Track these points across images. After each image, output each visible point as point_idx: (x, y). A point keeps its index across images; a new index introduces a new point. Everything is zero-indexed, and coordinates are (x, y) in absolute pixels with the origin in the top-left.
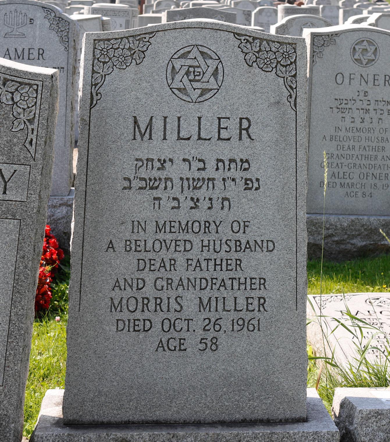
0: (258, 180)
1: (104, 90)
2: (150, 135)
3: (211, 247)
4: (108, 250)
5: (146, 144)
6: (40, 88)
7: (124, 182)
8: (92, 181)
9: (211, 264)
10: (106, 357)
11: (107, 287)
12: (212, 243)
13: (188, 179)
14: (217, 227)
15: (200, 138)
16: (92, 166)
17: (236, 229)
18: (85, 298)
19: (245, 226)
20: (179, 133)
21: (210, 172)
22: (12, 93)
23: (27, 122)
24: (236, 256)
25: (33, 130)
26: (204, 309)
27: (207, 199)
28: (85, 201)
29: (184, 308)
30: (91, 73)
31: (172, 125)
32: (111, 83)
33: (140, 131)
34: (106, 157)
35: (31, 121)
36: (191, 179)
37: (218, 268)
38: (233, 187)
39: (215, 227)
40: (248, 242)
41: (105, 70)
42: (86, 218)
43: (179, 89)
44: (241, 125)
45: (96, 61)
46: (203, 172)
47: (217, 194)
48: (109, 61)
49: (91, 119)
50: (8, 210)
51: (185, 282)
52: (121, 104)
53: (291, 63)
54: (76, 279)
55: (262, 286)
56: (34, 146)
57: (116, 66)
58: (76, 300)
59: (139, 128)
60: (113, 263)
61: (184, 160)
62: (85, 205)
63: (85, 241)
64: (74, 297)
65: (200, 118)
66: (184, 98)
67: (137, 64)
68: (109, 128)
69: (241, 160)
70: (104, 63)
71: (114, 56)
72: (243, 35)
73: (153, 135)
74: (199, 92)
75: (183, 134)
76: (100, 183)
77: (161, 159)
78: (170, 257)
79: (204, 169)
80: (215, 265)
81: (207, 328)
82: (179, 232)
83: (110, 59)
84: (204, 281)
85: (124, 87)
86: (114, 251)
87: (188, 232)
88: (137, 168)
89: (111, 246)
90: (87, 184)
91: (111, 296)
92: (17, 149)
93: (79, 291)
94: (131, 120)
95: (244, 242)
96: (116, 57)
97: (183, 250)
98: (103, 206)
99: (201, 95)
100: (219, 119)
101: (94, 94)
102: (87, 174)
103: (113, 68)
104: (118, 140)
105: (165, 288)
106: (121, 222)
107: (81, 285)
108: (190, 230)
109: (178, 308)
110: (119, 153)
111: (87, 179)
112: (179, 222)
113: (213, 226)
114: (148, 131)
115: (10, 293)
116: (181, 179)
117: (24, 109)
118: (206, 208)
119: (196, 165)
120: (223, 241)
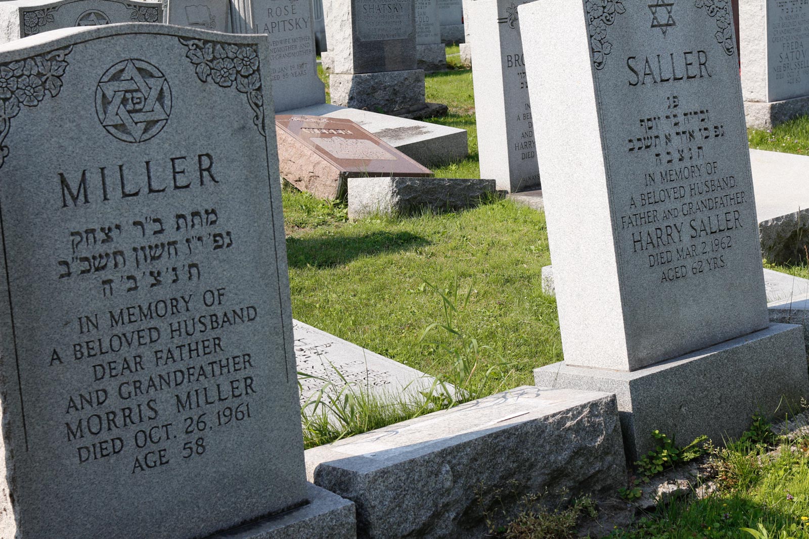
0: (228, 234)
1: (12, 141)
2: (86, 196)
3: (183, 330)
4: (53, 363)
5: (82, 211)
7: (60, 268)
8: (16, 275)
9: (185, 350)
11: (59, 412)
12: (183, 325)
13: (143, 248)
14: (187, 303)
15: (151, 191)
17: (209, 300)
18: (32, 432)
19: (220, 295)
20: (123, 188)
21: (170, 234)
24: (213, 334)
27: (170, 270)
29: (160, 412)
31: (113, 179)
32: (20, 129)
33: (71, 193)
34: (30, 237)
36: (147, 248)
37: (194, 354)
38: (200, 248)
39: (184, 304)
40: (226, 315)
41: (8, 110)
42: (15, 328)
43: (116, 127)
44: (201, 165)
46: (160, 235)
47: (182, 261)
48: (12, 97)
51: (157, 381)
53: (254, 72)
54: (15, 410)
55: (247, 364)
57: (22, 102)
58: (21, 437)
59: (69, 189)
60: (62, 378)
61: (135, 224)
63: (20, 358)
64: (17, 435)
65: (148, 163)
66: (125, 137)
67: (52, 97)
68: (28, 196)
69: (207, 212)
70: (5, 100)
71: (18, 88)
72: (190, 39)
73: (90, 196)
74: (142, 126)
75: (129, 189)
76: (28, 275)
77: (105, 228)
78: (133, 354)
79: (161, 231)
80: (190, 350)
81: (190, 429)
82: (141, 320)
83: (13, 93)
84: (178, 374)
86: (61, 362)
87: (151, 317)
88: (75, 245)
89: (55, 357)
94: (57, 180)
95: (220, 315)
96: (22, 89)
97: (148, 340)
98: (37, 306)
100: (173, 160)
103: (19, 107)
104: (43, 211)
105: (133, 393)
106: (64, 323)
108: (154, 315)
109: (152, 414)
110: (46, 229)
112: (139, 306)
113: (182, 304)
114: (82, 191)
116: (135, 249)
118: (170, 281)
119: (151, 227)
120: (196, 320)
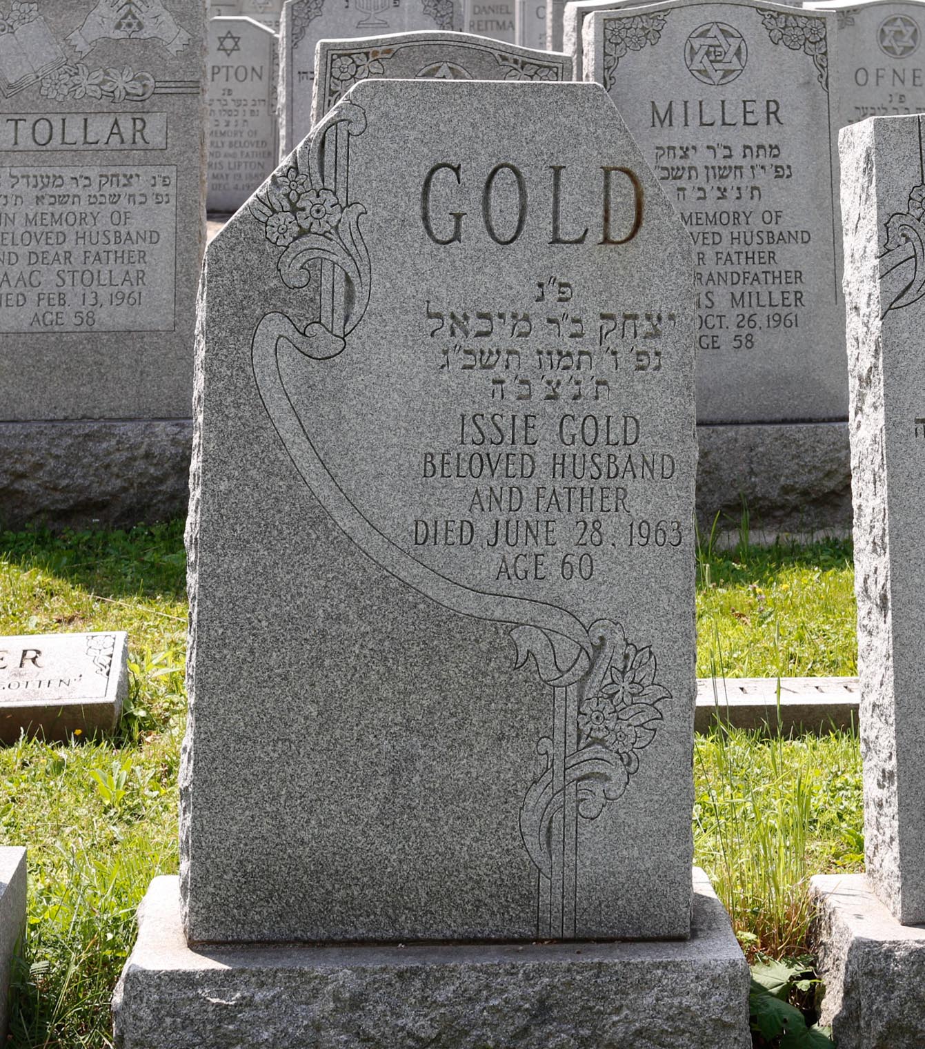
0: (789, 167)
1: (618, 73)
2: (671, 121)
3: (742, 240)
5: (666, 132)
9: (743, 257)
12: (742, 235)
13: (713, 168)
14: (747, 218)
15: (724, 124)
17: (767, 219)
19: (777, 216)
20: (701, 118)
21: (737, 160)
24: (769, 248)
26: (737, 305)
27: (735, 188)
29: (716, 304)
30: (602, 55)
31: (693, 110)
32: (624, 65)
33: (659, 117)
36: (717, 168)
37: (750, 261)
38: (763, 175)
39: (745, 218)
40: (781, 234)
41: (618, 52)
43: (699, 71)
44: (768, 108)
45: (607, 43)
46: (729, 160)
47: (746, 183)
48: (621, 42)
51: (715, 277)
52: (637, 88)
53: (821, 39)
55: (798, 280)
57: (629, 47)
59: (658, 114)
61: (708, 147)
65: (723, 102)
66: (706, 80)
67: (651, 45)
69: (770, 146)
70: (617, 44)
71: (626, 36)
72: (766, 10)
73: (673, 121)
74: (721, 73)
75: (706, 119)
77: (683, 147)
78: (698, 250)
79: (730, 156)
80: (747, 258)
81: (741, 324)
82: (706, 224)
83: (622, 40)
84: (735, 275)
85: (639, 71)
87: (715, 224)
88: (658, 157)
94: (649, 107)
95: (776, 233)
96: (629, 37)
97: (711, 242)
99: (724, 77)
100: (744, 102)
101: (608, 79)
103: (626, 50)
108: (718, 222)
109: (709, 304)
112: (706, 213)
113: (742, 217)
114: (668, 116)
116: (706, 167)
118: (734, 197)
119: (721, 152)
120: (755, 233)
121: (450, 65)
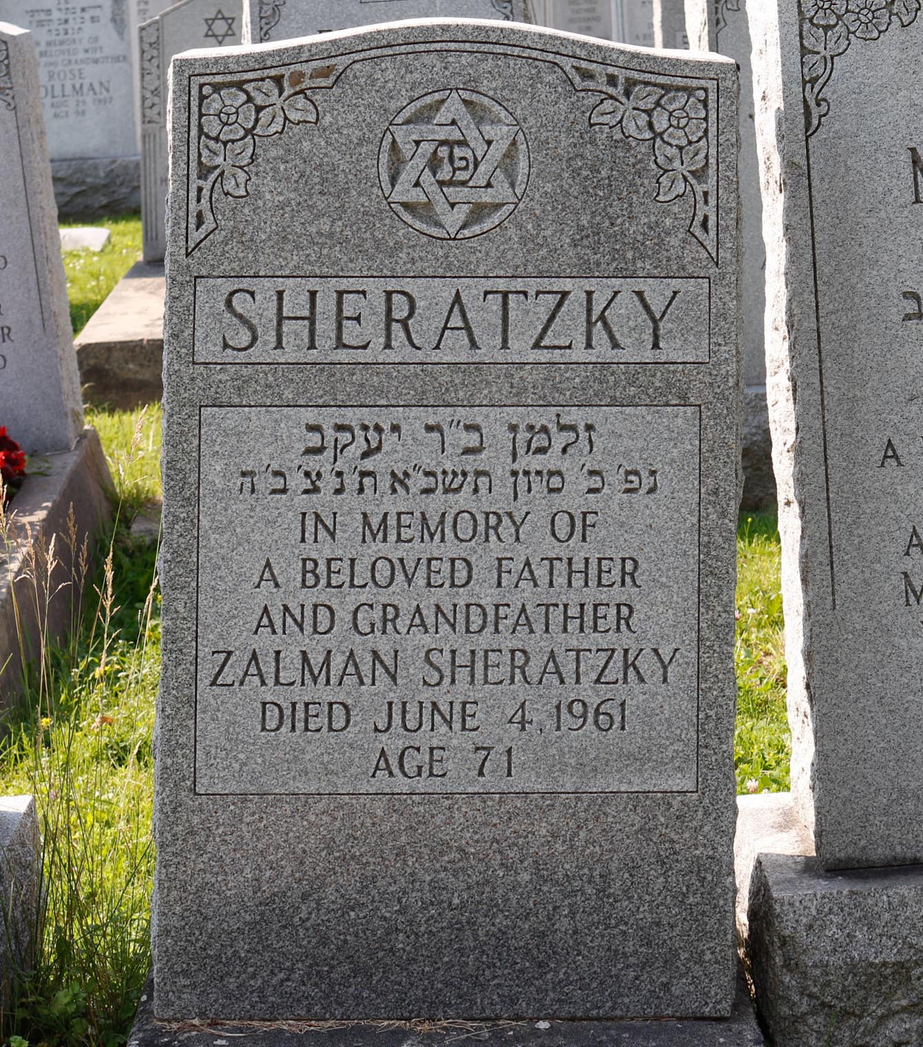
1: (834, 92)
4: (886, 464)
6: (712, 96)
7: (905, 302)
8: (831, 307)
10: (907, 709)
11: (892, 550)
16: (826, 271)
18: (844, 578)
22: (649, 112)
23: (690, 178)
25: (706, 194)
28: (820, 352)
30: (798, 54)
32: (848, 74)
34: (857, 247)
35: (699, 174)
41: (831, 45)
42: (825, 394)
45: (807, 26)
48: (837, 24)
49: (811, 162)
50: (669, 385)
52: (878, 121)
54: (818, 535)
56: (712, 233)
57: (854, 33)
58: (824, 583)
60: (899, 492)
62: (820, 361)
63: (830, 446)
64: (818, 577)
67: (903, 26)
68: (856, 180)
70: (827, 28)
71: (847, 11)
76: (850, 309)
83: (839, 18)
85: (879, 83)
86: (900, 464)
89: (890, 453)
90: (821, 315)
91: (902, 568)
92: (674, 241)
93: (827, 562)
94: (906, 157)
96: (853, 12)
98: (863, 361)
101: (812, 104)
102: (816, 291)
103: (848, 39)
104: (881, 206)
106: (908, 397)
107: (831, 547)
110: (884, 236)
111: (817, 303)
115: (693, 576)
117: (681, 148)
121: (466, 95)
